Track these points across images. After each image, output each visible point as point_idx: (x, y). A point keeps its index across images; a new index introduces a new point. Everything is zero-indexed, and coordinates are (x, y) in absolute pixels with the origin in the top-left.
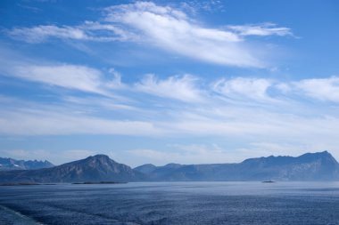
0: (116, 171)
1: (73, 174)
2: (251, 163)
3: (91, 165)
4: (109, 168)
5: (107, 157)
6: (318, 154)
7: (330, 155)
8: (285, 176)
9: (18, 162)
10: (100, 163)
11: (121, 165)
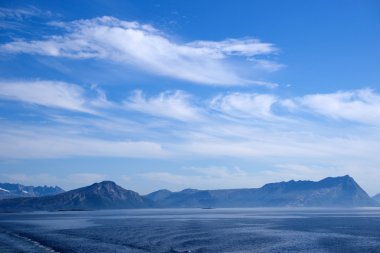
0: (123, 197)
1: (76, 201)
2: (270, 188)
3: (96, 193)
4: (116, 194)
5: (113, 183)
6: (339, 178)
7: (351, 180)
8: (301, 202)
9: (27, 188)
10: (106, 190)
11: (129, 192)
